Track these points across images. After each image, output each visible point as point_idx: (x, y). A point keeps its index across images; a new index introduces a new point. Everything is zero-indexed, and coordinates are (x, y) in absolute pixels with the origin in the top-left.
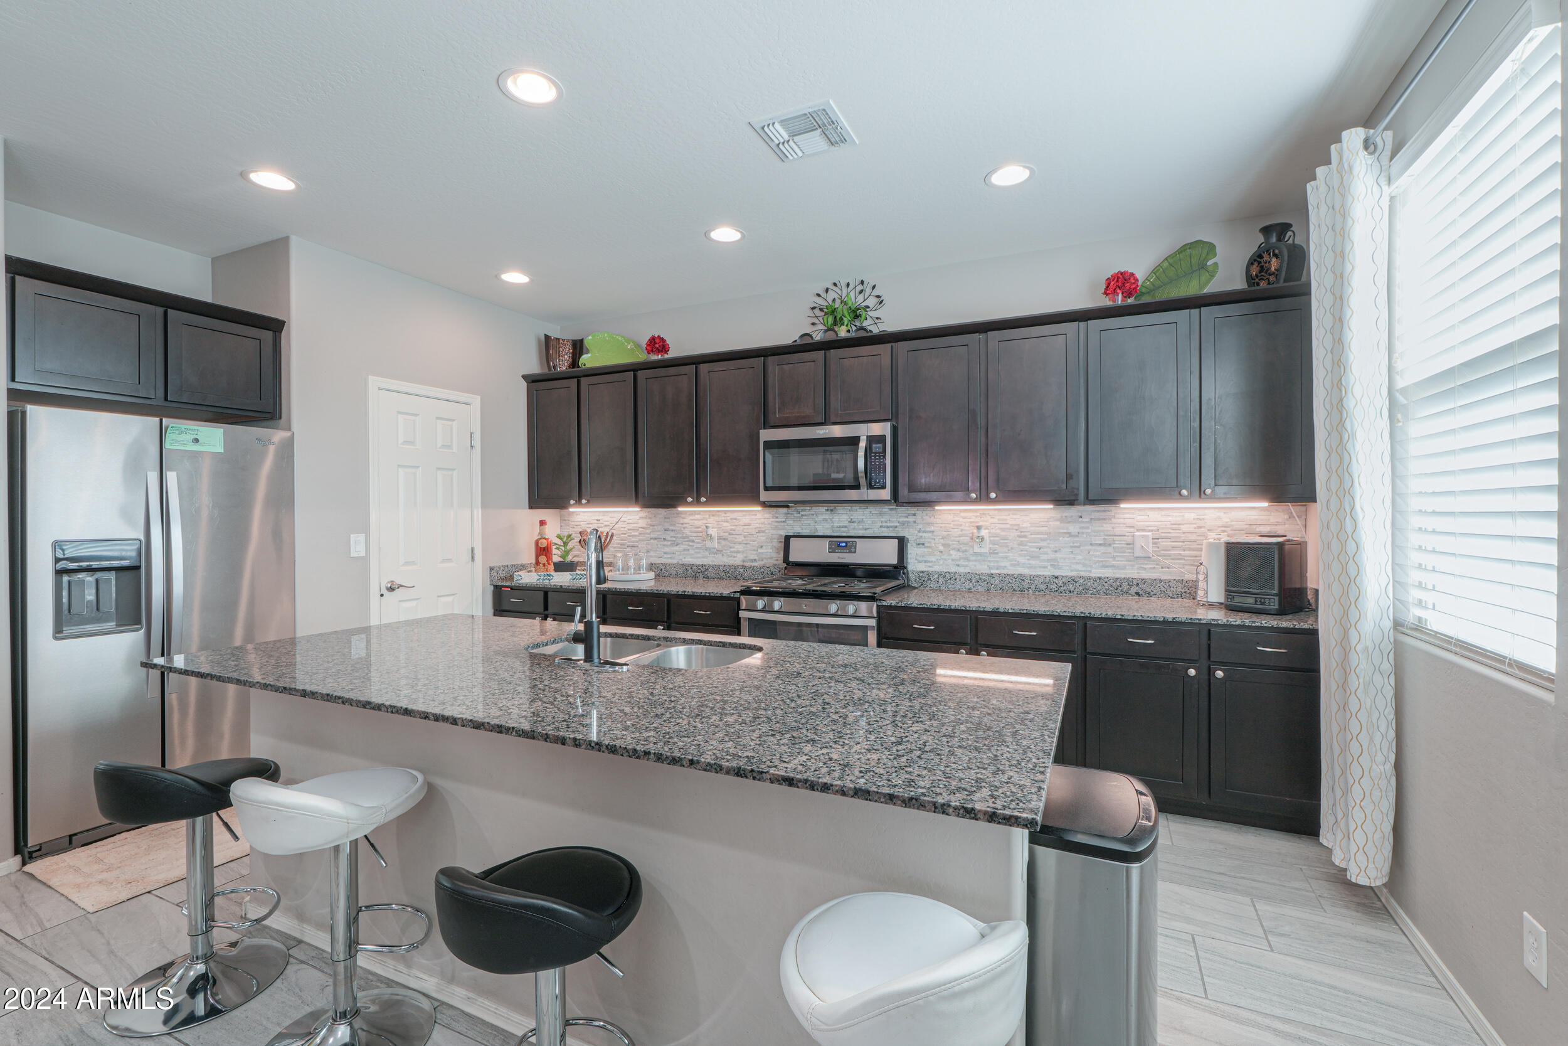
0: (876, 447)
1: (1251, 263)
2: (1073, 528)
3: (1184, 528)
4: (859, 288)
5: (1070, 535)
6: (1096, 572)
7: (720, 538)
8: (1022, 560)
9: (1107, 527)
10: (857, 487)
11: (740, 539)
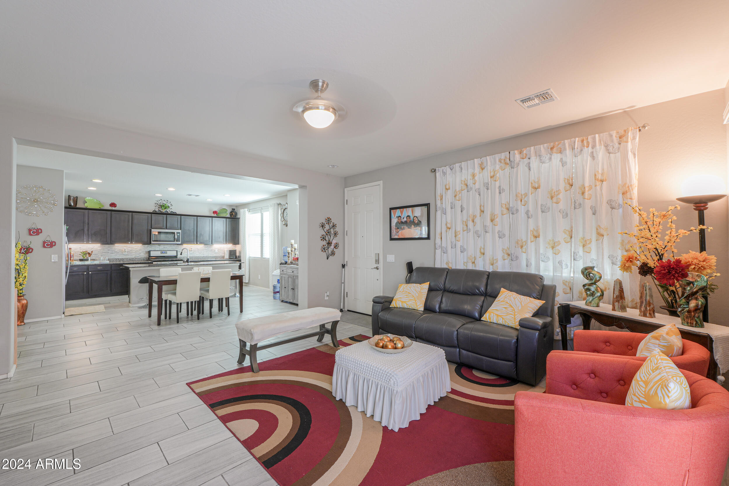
0: (178, 234)
1: (231, 212)
2: (206, 248)
3: (222, 248)
4: (167, 201)
5: (206, 249)
6: (210, 255)
7: (128, 252)
8: (198, 254)
9: (211, 248)
10: (174, 241)
11: (134, 252)
